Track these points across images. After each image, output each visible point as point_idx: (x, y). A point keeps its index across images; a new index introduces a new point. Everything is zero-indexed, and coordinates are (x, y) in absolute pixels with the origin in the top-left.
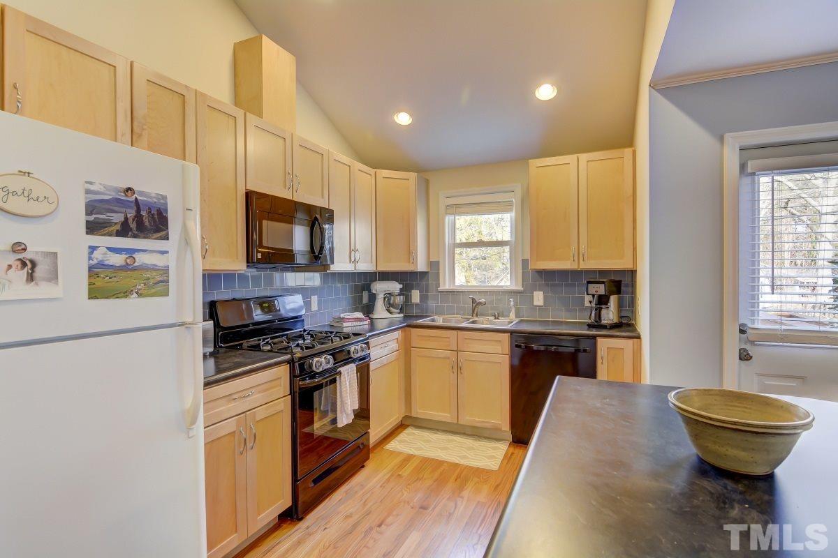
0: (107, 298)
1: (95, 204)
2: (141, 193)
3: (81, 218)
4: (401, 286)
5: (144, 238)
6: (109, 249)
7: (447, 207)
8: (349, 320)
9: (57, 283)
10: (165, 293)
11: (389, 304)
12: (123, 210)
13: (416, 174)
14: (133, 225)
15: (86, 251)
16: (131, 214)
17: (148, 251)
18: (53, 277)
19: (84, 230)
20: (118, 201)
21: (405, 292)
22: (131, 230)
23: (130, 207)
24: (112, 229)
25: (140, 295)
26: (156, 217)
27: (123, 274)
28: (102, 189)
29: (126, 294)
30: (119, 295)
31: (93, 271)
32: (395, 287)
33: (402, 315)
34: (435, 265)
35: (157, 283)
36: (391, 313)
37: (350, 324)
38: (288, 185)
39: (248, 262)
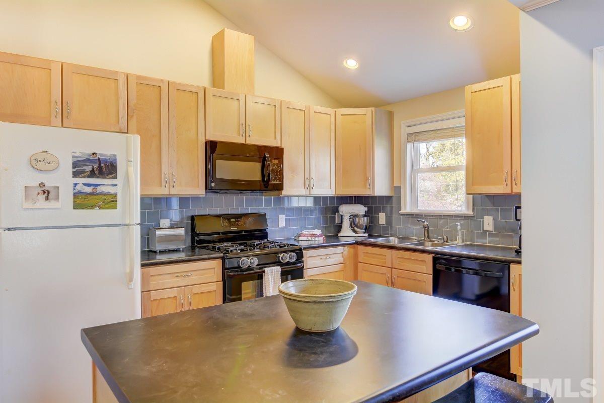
0: (83, 209)
1: (77, 163)
2: (102, 155)
3: (70, 170)
4: (366, 209)
5: (103, 178)
6: (84, 184)
7: (408, 135)
8: (305, 235)
9: (58, 201)
10: (115, 208)
11: (354, 224)
12: (92, 164)
13: (373, 109)
14: (97, 172)
15: (73, 185)
16: (96, 166)
17: (105, 185)
18: (57, 198)
19: (72, 176)
20: (89, 160)
21: (371, 214)
22: (95, 174)
23: (95, 163)
24: (85, 174)
25: (100, 208)
26: (110, 166)
27: (92, 197)
28: (81, 155)
29: (93, 207)
30: (89, 208)
31: (76, 195)
32: (361, 209)
33: (367, 235)
34: (397, 190)
35: (110, 201)
36: (356, 232)
37: (305, 239)
38: (241, 133)
39: (206, 189)
